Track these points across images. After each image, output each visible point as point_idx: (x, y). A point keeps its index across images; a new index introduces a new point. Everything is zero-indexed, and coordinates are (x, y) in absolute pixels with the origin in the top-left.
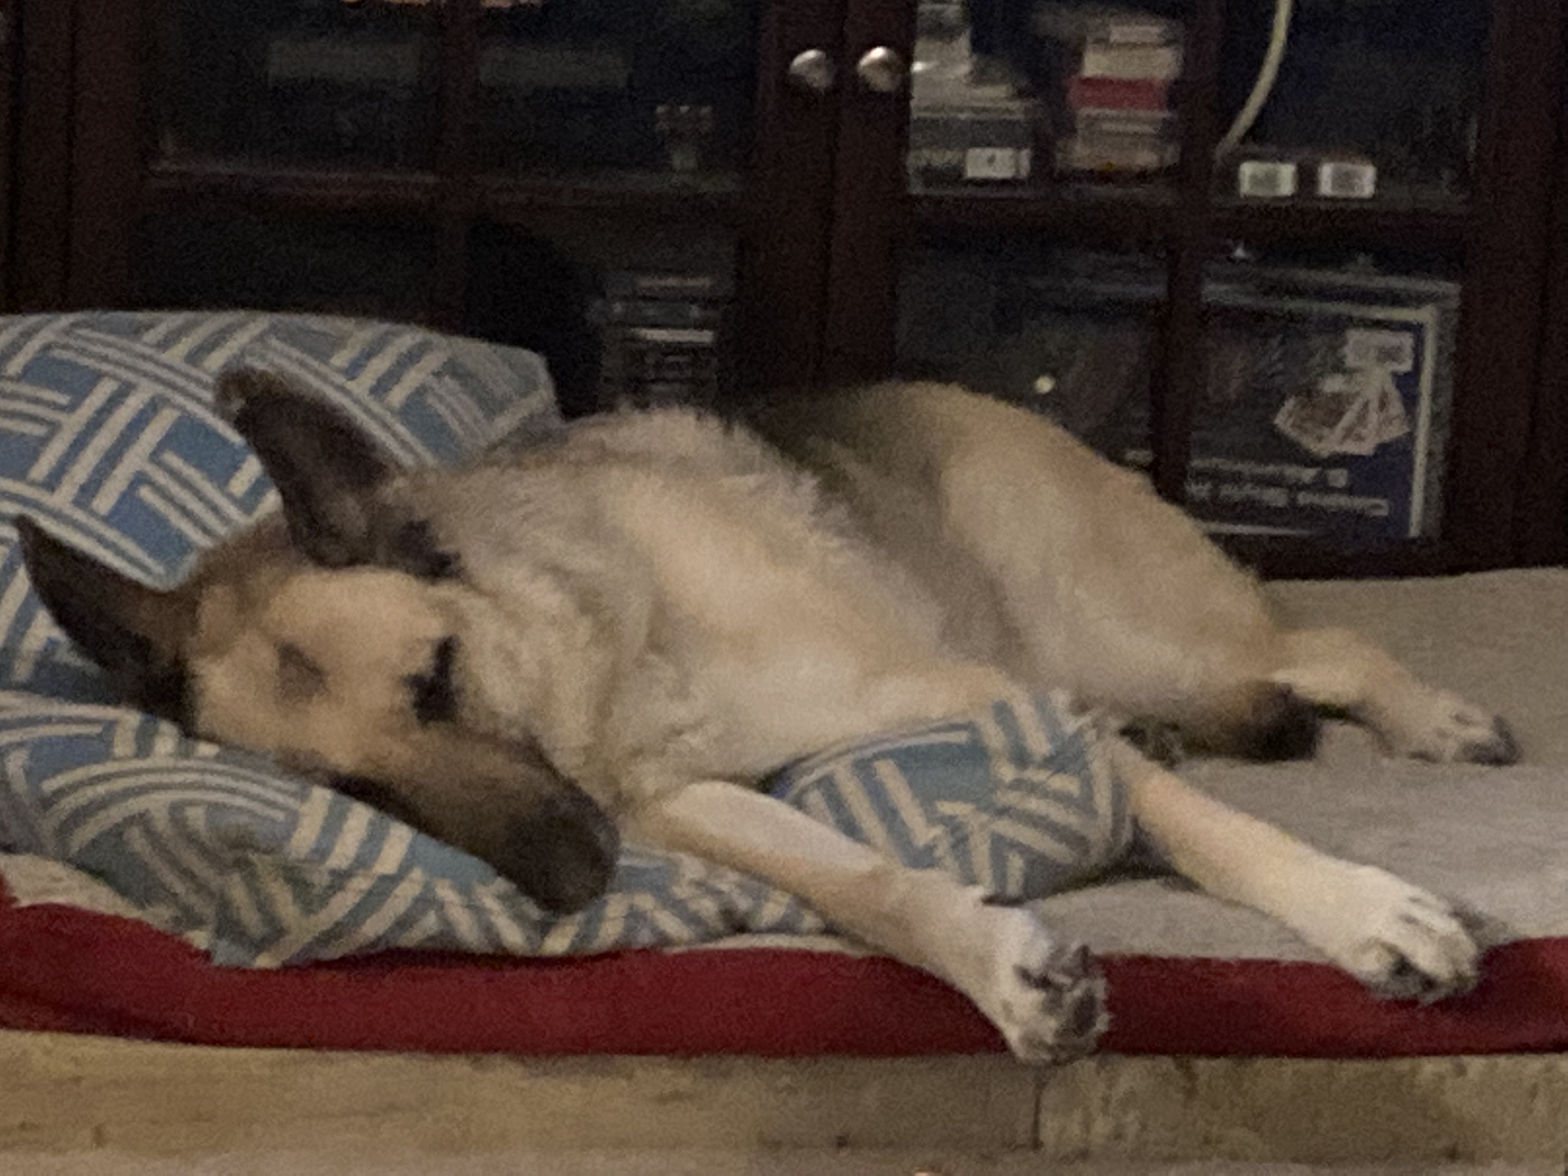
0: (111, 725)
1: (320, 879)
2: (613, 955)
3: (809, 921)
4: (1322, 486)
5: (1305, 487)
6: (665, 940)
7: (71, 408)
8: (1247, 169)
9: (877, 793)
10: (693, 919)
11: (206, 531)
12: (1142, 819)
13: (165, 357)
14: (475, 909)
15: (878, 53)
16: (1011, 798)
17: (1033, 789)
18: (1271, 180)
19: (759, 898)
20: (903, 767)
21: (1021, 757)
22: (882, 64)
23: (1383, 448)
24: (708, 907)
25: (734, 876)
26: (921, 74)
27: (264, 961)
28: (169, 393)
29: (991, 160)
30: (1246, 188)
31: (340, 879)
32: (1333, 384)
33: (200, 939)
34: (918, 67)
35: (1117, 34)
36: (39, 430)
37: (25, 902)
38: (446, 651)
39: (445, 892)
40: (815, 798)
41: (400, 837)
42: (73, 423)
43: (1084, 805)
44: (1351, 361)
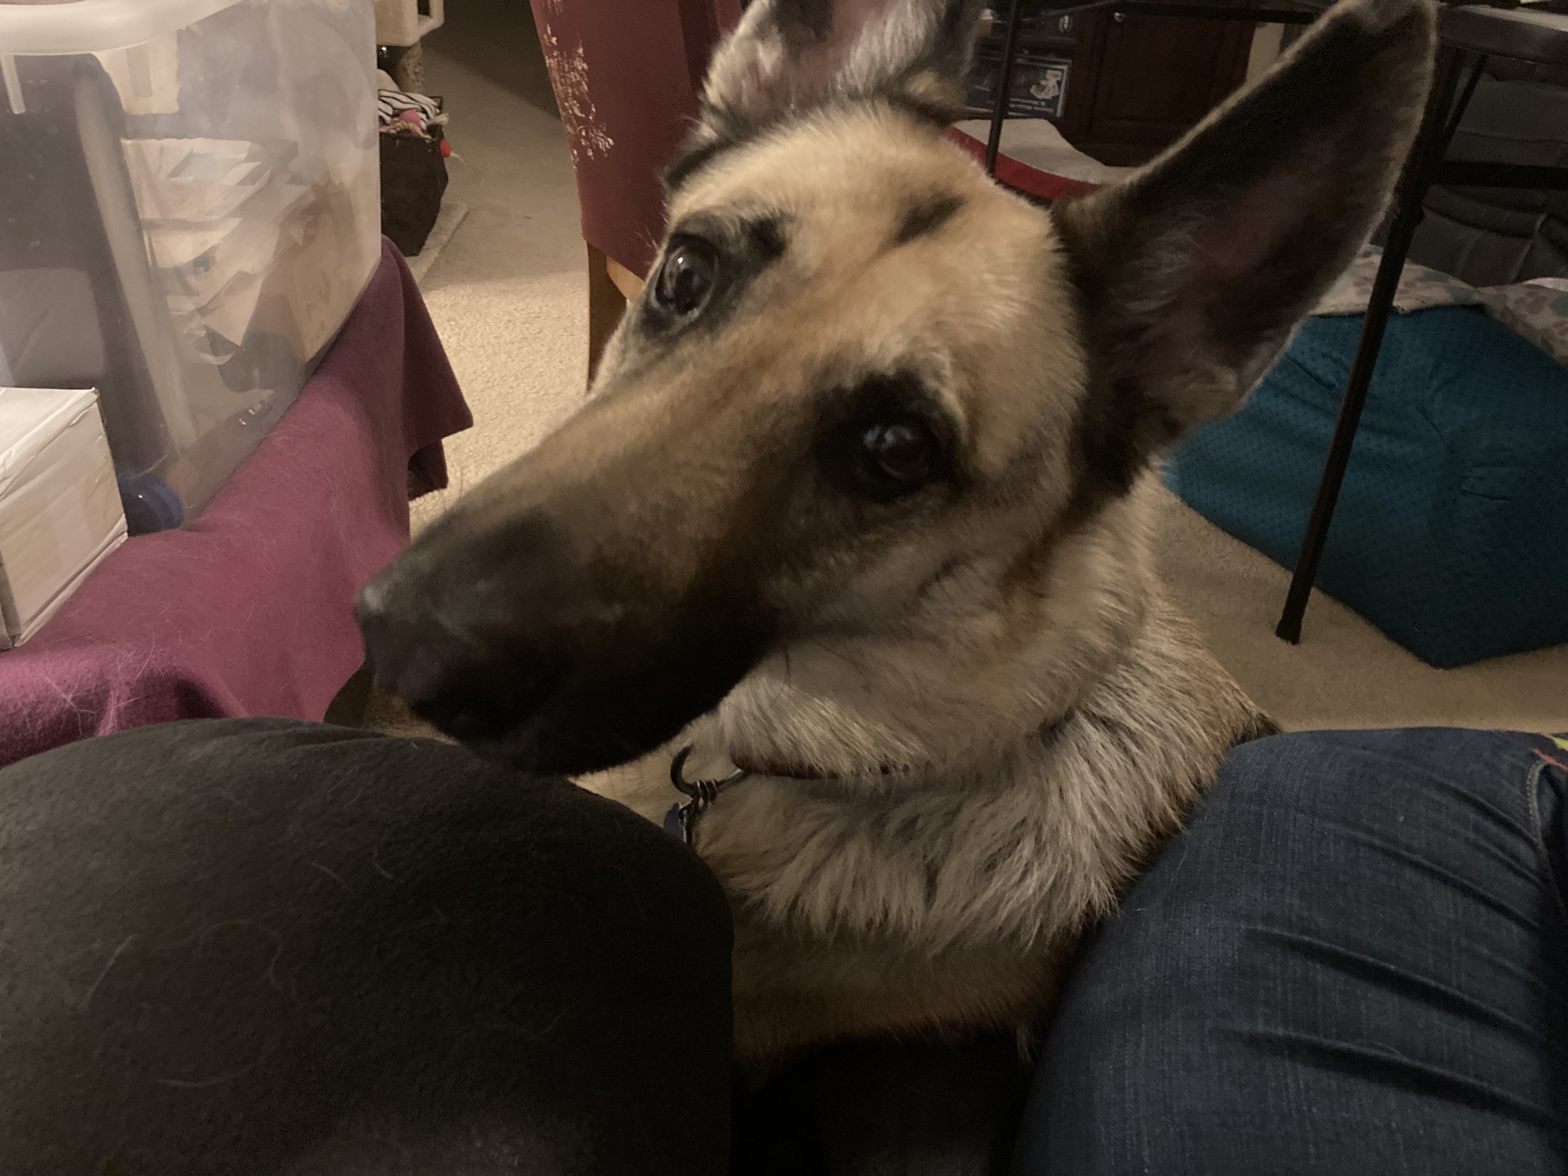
4: (1039, 106)
23: (1053, 97)
32: (1043, 83)
44: (1048, 78)
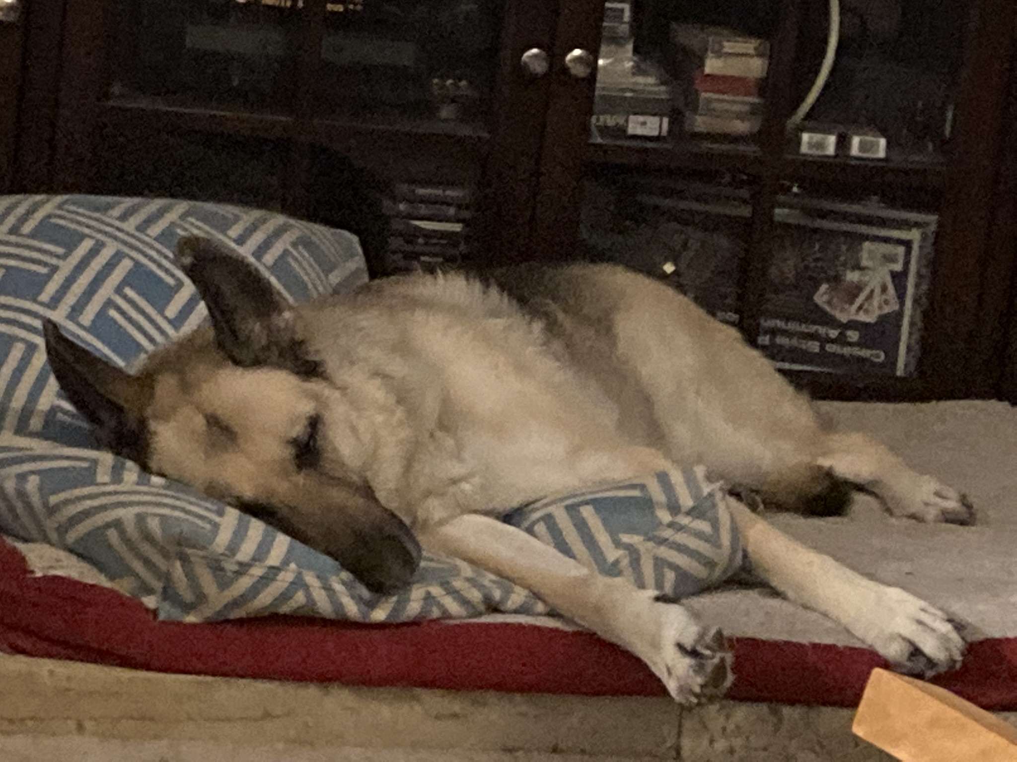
0: (95, 462)
1: (230, 566)
2: (415, 623)
3: (540, 607)
4: (841, 340)
5: (833, 341)
6: (446, 615)
7: (64, 257)
8: (805, 137)
9: (582, 526)
10: (464, 602)
11: (151, 340)
12: (750, 549)
13: (124, 226)
14: (328, 589)
15: (577, 52)
16: (668, 533)
17: (681, 528)
18: (820, 145)
19: (508, 592)
20: (597, 510)
21: (674, 508)
22: (578, 59)
23: (883, 319)
24: (475, 595)
25: (493, 577)
26: (605, 67)
27: (191, 619)
28: (126, 250)
29: (644, 123)
30: (804, 149)
31: (243, 568)
32: (852, 276)
33: (150, 602)
34: (601, 62)
35: (728, 47)
36: (44, 270)
37: (39, 574)
38: (315, 423)
39: (310, 579)
40: (540, 528)
41: (282, 541)
42: (66, 267)
43: (713, 540)
44: (864, 263)
